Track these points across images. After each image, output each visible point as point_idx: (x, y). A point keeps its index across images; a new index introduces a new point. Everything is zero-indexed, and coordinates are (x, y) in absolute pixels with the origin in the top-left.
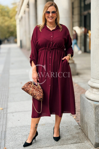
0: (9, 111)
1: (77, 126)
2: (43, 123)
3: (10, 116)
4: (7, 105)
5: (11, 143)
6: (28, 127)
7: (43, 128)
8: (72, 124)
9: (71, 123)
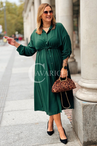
0: (5, 110)
1: (70, 125)
2: (36, 122)
3: (5, 115)
4: (5, 104)
5: (2, 141)
6: (21, 126)
7: (35, 127)
8: (65, 123)
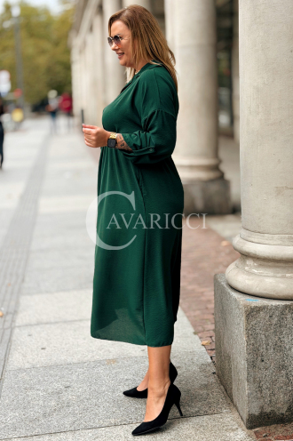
0: (19, 321)
1: (209, 365)
2: (111, 357)
3: (20, 336)
5: (11, 414)
6: (67, 368)
7: (108, 372)
8: (195, 359)
9: (190, 357)
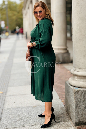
0: (7, 95)
1: (64, 107)
2: (34, 105)
3: (8, 99)
4: (7, 90)
5: (5, 122)
6: (21, 108)
7: (33, 110)
8: (59, 106)
